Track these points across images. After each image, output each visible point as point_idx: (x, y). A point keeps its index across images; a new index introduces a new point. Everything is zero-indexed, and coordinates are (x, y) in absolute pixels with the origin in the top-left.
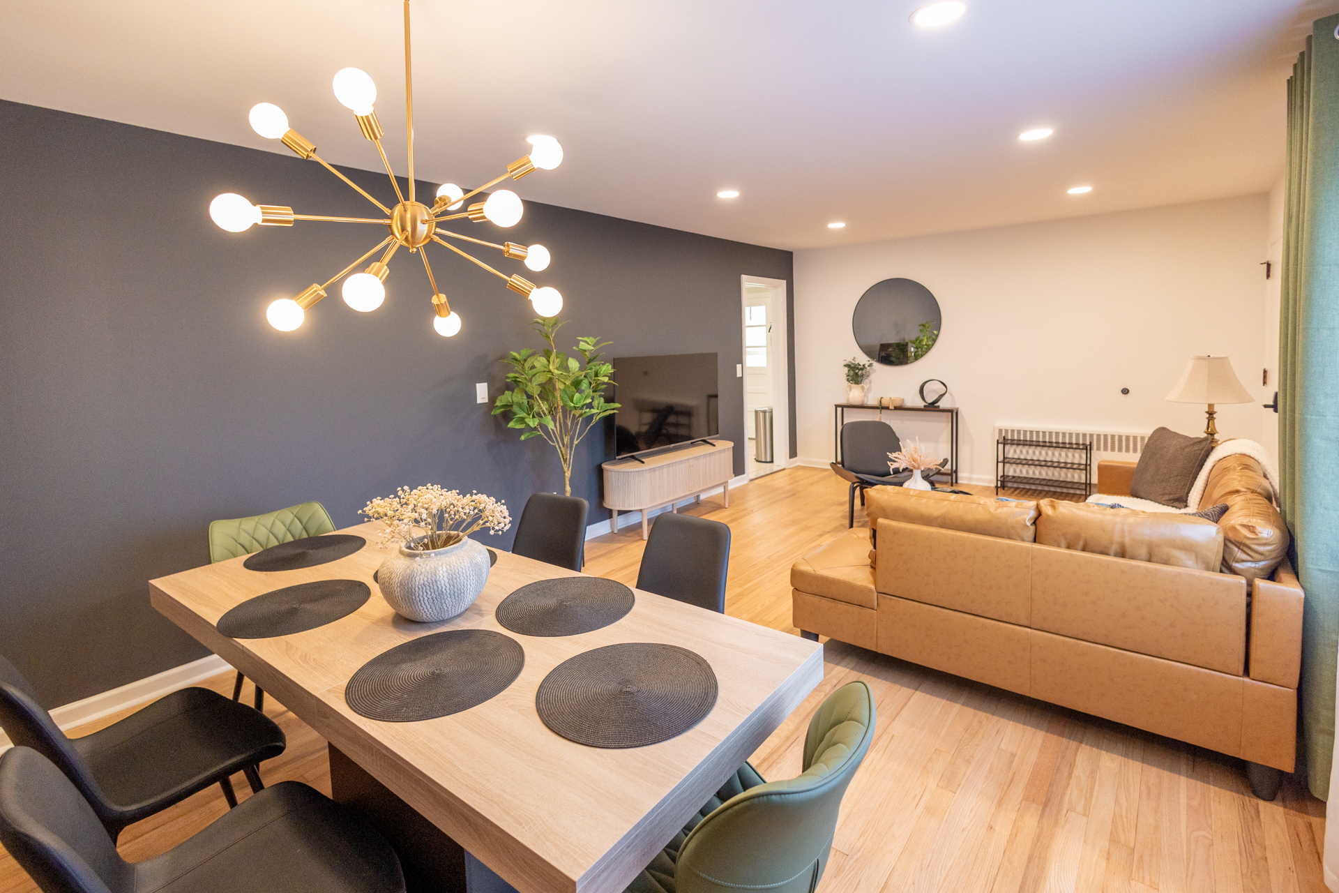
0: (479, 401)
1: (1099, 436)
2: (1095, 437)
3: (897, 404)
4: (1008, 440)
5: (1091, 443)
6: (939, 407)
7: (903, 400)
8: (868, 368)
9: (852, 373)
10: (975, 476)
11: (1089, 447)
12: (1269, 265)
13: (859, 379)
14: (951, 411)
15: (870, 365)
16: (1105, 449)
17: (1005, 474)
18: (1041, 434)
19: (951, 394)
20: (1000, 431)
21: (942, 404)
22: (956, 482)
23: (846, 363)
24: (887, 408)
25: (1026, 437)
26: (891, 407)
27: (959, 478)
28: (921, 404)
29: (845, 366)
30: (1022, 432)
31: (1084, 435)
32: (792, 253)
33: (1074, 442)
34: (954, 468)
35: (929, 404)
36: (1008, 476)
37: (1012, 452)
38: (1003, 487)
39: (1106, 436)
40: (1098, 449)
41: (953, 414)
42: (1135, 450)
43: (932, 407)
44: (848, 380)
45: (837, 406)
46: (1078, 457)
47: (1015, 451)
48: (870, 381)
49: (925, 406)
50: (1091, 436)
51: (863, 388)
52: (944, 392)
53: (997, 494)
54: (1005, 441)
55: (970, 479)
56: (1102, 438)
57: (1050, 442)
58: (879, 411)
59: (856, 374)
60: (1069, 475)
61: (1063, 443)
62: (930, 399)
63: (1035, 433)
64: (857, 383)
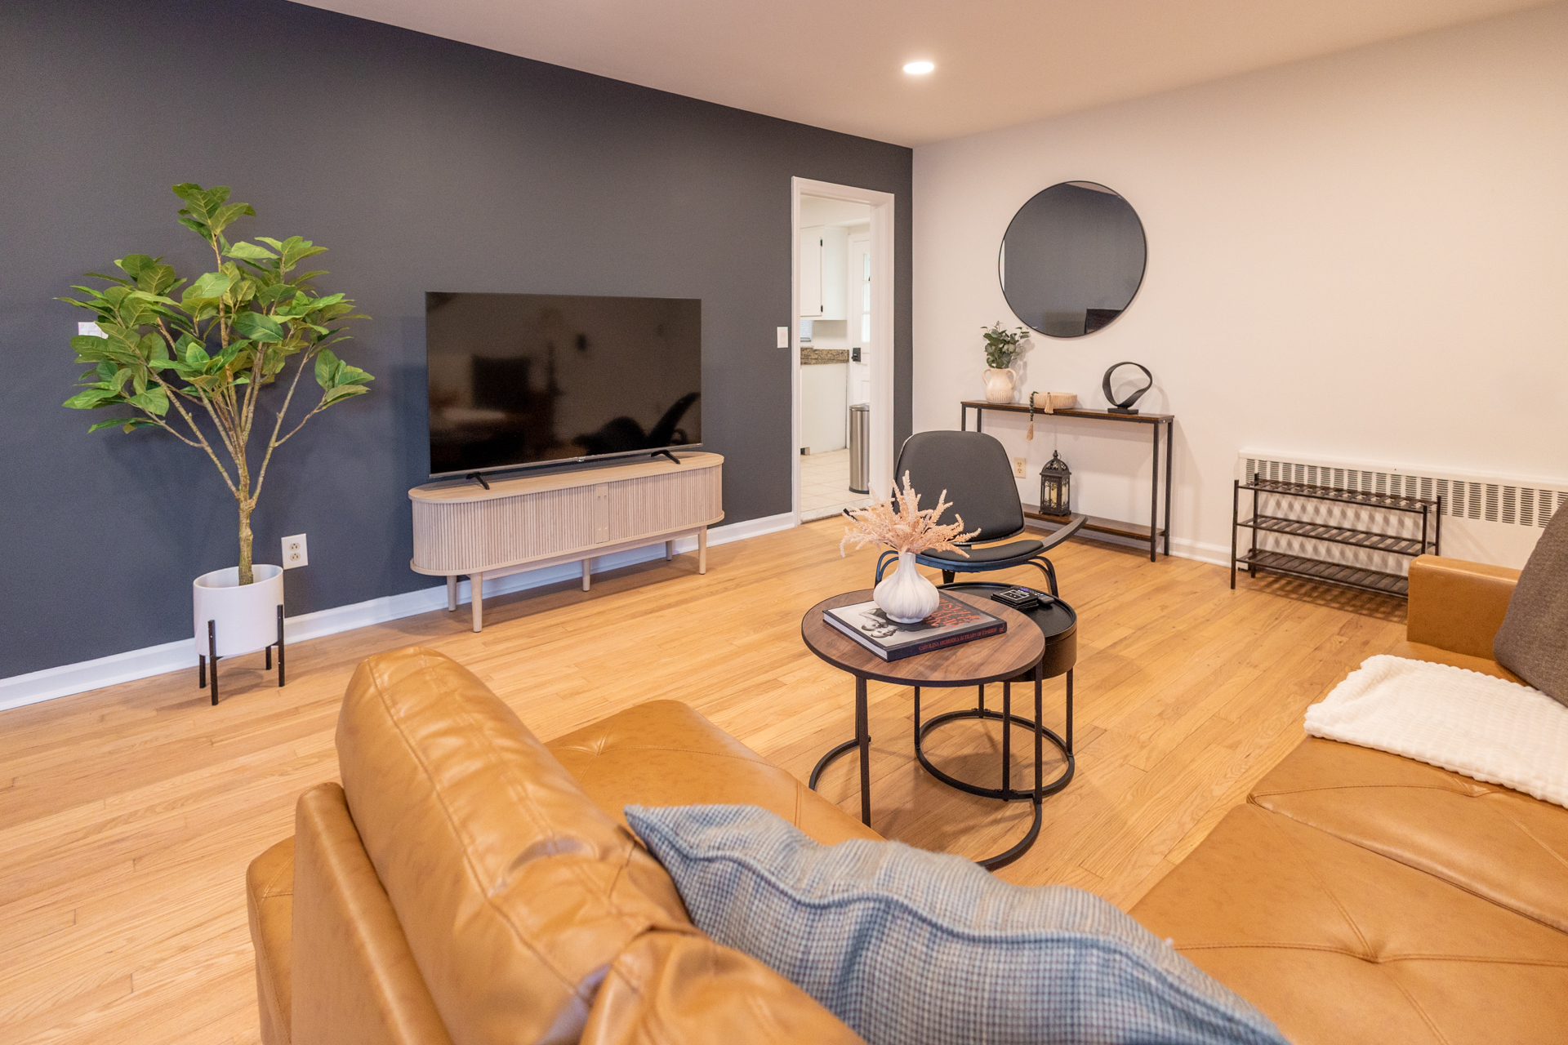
1: (1459, 485)
2: (1450, 487)
3: (1060, 405)
4: (1265, 481)
5: (1439, 498)
6: (1136, 412)
7: (1075, 397)
8: (1022, 341)
9: (993, 349)
10: (1201, 545)
11: (1434, 508)
13: (1005, 360)
14: (1155, 422)
15: (1025, 335)
16: (1474, 514)
17: (1258, 547)
18: (1332, 474)
19: (1161, 391)
20: (1251, 462)
21: (1144, 407)
22: (1166, 553)
23: (985, 331)
24: (1041, 411)
25: (1302, 478)
26: (1049, 410)
27: (1171, 546)
28: (1104, 406)
29: (983, 336)
30: (1293, 468)
31: (1427, 482)
32: (911, 150)
34: (1161, 525)
35: (1118, 406)
36: (1262, 551)
37: (1272, 505)
38: (1253, 570)
39: (1475, 487)
40: (1458, 512)
41: (1162, 428)
42: (1526, 520)
43: (1124, 412)
44: (987, 360)
45: (965, 405)
46: (1408, 526)
47: (1278, 504)
48: (1025, 364)
49: (1109, 410)
50: (1442, 483)
52: (1147, 385)
53: (1233, 586)
54: (1258, 484)
55: (1192, 549)
56: (1467, 489)
57: (1350, 492)
58: (1029, 414)
59: (1001, 351)
61: (1377, 495)
63: (1332, 473)
64: (1002, 366)
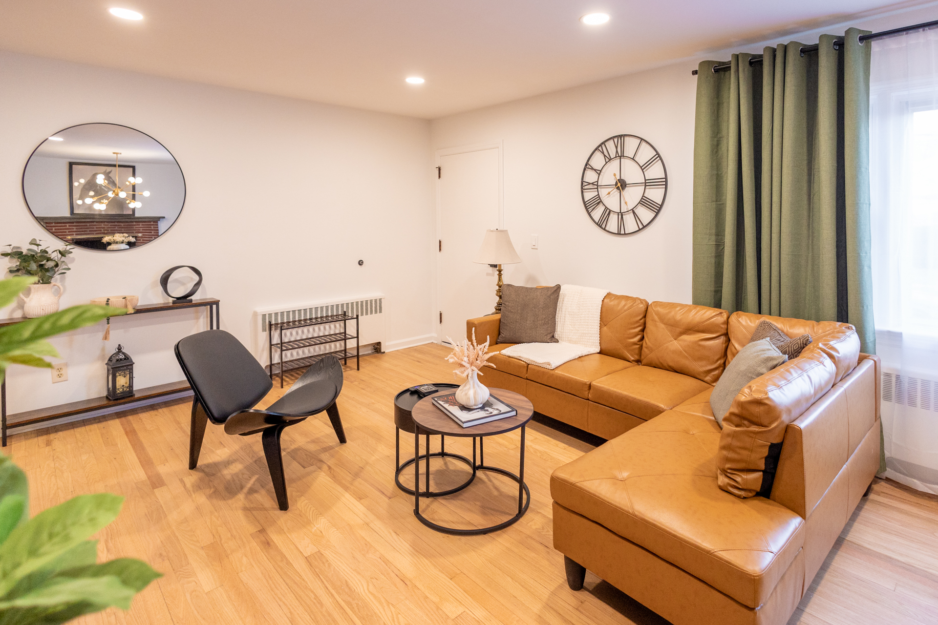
5: (344, 312)
6: (191, 301)
12: (438, 169)
13: (47, 274)
20: (264, 316)
21: (198, 297)
26: (130, 311)
35: (177, 299)
43: (183, 302)
49: (173, 302)
51: (54, 286)
52: (197, 281)
62: (178, 292)
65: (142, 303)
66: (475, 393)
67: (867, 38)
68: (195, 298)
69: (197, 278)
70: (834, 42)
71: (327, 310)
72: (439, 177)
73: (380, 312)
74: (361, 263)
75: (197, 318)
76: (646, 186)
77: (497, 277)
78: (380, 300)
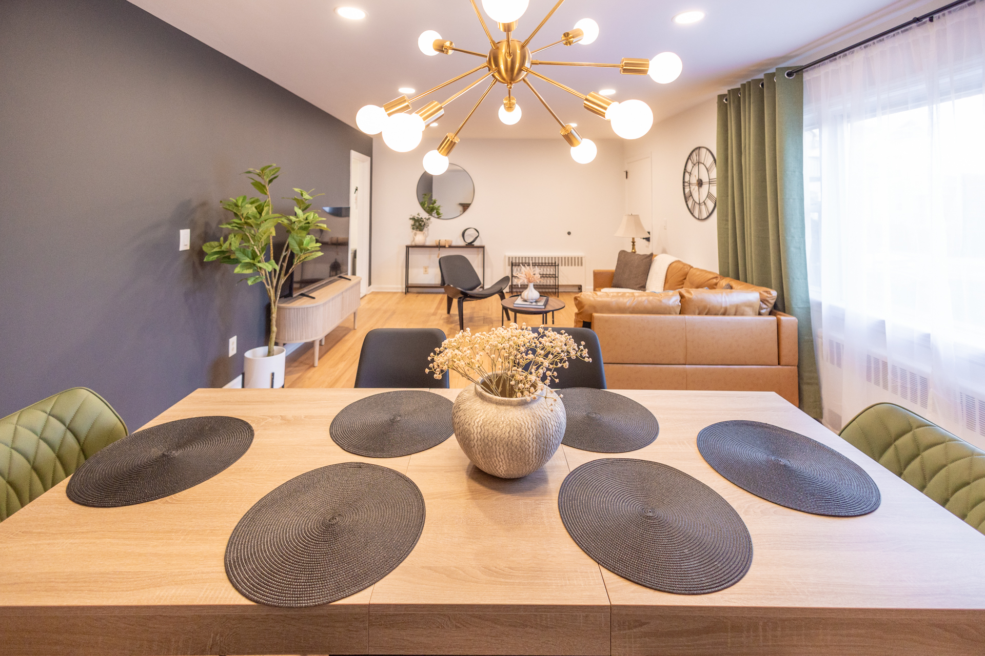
0: (182, 248)
1: (558, 258)
2: (557, 259)
3: (449, 244)
4: (514, 263)
5: (557, 262)
6: (473, 245)
7: (453, 241)
8: (427, 221)
9: (417, 224)
11: (557, 265)
12: (627, 173)
13: (422, 228)
14: (482, 247)
15: (430, 219)
18: (531, 259)
19: (482, 237)
20: (509, 258)
23: (412, 217)
24: (444, 247)
25: (523, 261)
26: (447, 246)
28: (462, 243)
29: (411, 219)
30: (521, 258)
32: (373, 139)
33: (550, 262)
35: (468, 243)
40: (562, 265)
41: (483, 249)
43: (470, 245)
44: (413, 229)
45: (407, 247)
46: (552, 271)
48: (430, 229)
49: (466, 245)
51: (424, 233)
52: (477, 236)
57: (536, 263)
58: (438, 249)
59: (420, 225)
60: (548, 281)
62: (469, 240)
63: (527, 258)
64: (421, 230)
65: (454, 244)
66: (528, 293)
67: (796, 72)
68: (476, 244)
69: (477, 234)
70: (787, 77)
71: (548, 259)
72: (627, 177)
73: (582, 265)
74: (569, 233)
75: (478, 254)
76: (710, 184)
77: (632, 246)
78: (581, 258)
